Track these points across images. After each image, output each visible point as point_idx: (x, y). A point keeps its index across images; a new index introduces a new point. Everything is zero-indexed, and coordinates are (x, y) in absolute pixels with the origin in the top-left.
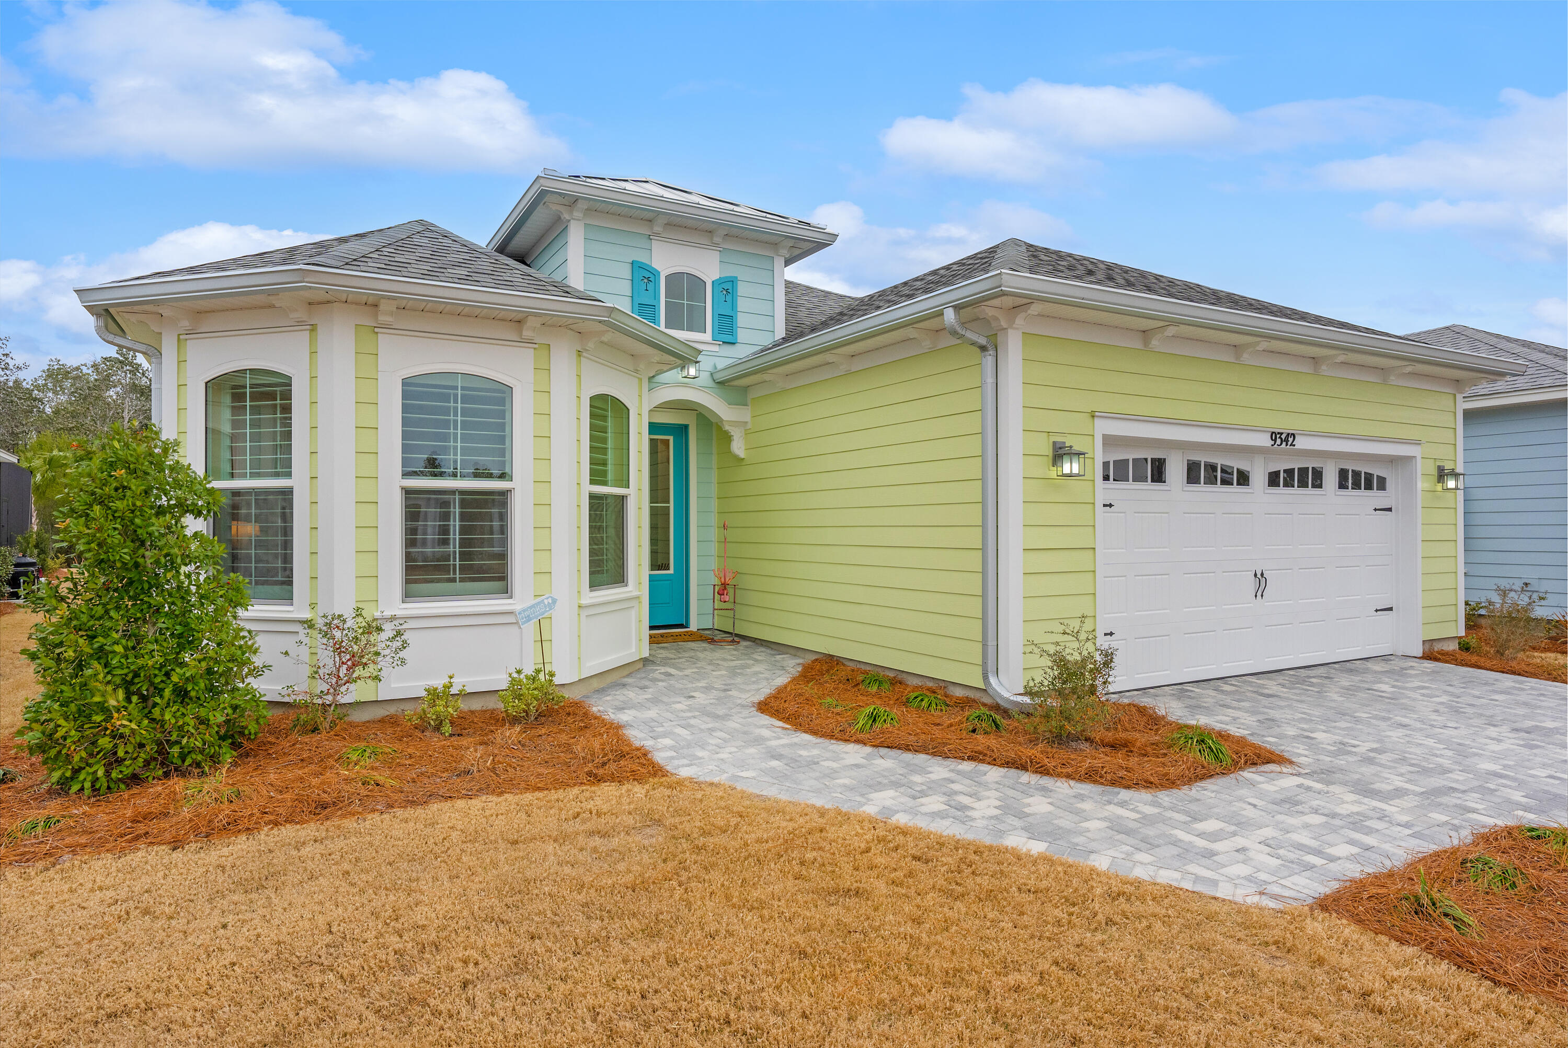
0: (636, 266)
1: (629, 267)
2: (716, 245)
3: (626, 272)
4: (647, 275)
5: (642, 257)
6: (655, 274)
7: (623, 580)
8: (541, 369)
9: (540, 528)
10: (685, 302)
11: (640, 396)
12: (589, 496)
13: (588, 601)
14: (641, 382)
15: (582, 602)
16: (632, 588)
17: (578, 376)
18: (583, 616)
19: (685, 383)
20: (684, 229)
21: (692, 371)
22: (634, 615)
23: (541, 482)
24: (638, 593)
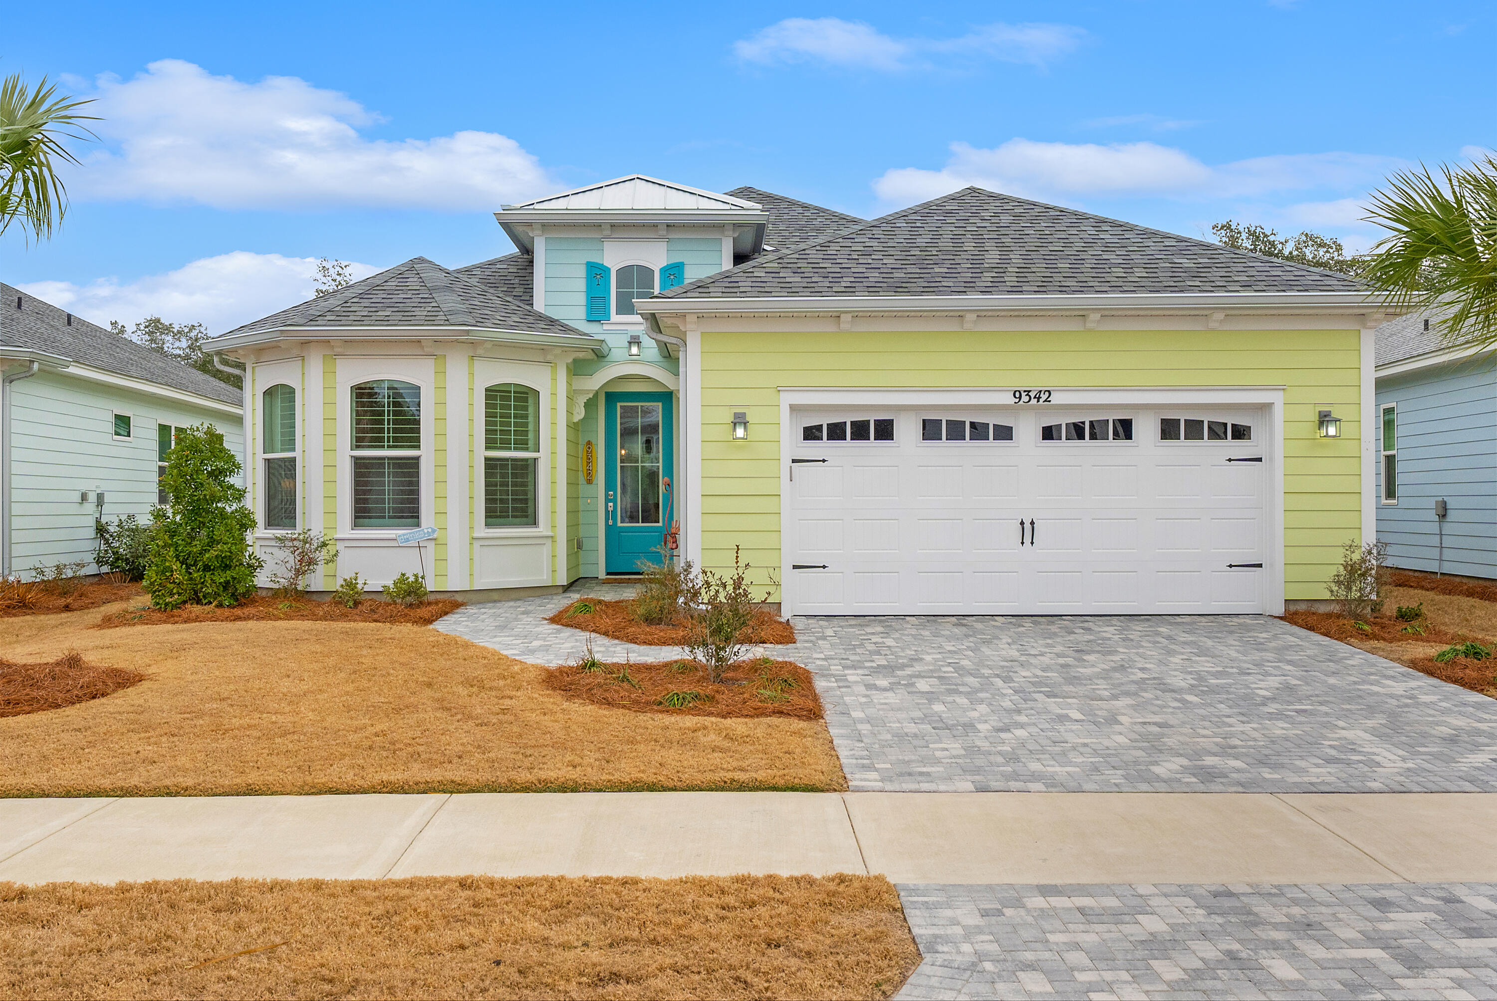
0: (591, 266)
1: (584, 267)
2: (663, 237)
3: (582, 272)
4: (599, 272)
5: (596, 259)
6: (607, 270)
7: (534, 523)
8: (441, 373)
9: (441, 482)
10: (635, 290)
11: (554, 379)
12: (487, 459)
13: (483, 535)
14: (554, 368)
15: (475, 535)
16: (542, 529)
17: (472, 374)
18: (477, 544)
19: (633, 360)
20: (633, 228)
21: (634, 350)
22: (546, 551)
23: (441, 450)
24: (550, 534)
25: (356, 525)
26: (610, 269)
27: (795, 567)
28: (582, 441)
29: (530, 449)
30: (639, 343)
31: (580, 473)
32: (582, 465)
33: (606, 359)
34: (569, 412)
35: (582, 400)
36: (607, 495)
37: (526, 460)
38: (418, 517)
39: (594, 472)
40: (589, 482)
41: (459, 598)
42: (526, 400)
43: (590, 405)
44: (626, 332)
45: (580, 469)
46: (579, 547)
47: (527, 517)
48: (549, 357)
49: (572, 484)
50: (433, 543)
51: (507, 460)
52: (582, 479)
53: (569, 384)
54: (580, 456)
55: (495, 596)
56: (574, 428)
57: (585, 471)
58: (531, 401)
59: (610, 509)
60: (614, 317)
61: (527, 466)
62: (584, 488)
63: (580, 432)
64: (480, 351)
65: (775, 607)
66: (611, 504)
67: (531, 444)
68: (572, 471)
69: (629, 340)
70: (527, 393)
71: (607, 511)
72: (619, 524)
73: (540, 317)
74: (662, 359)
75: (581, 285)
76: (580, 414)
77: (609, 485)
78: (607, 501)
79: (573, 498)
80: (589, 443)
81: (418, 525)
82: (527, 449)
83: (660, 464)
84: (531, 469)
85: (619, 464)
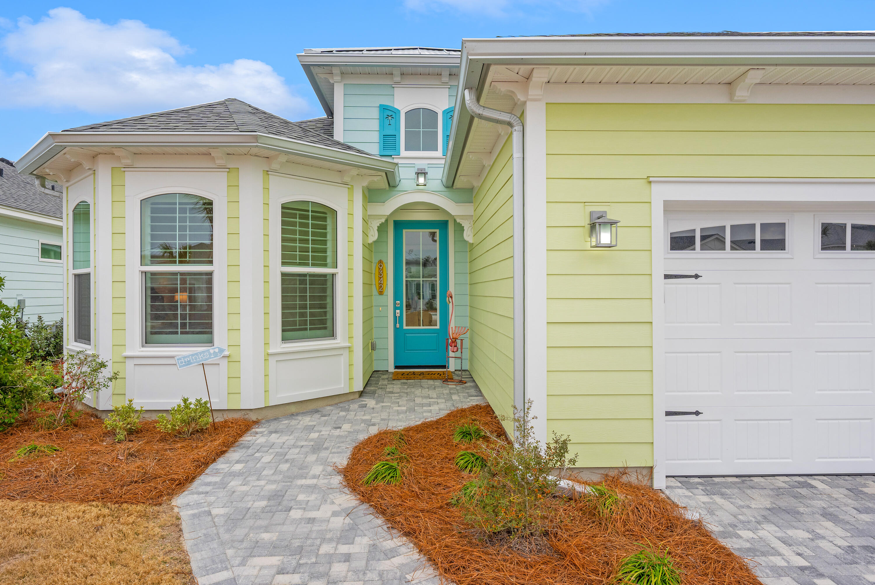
0: (383, 108)
1: (377, 110)
2: (445, 83)
3: (375, 113)
4: (390, 113)
5: (386, 101)
6: (397, 112)
7: (332, 335)
8: (233, 186)
9: (233, 298)
10: (421, 130)
11: (351, 201)
12: (283, 275)
13: (279, 350)
14: (351, 189)
15: (271, 351)
16: (340, 341)
17: (266, 189)
18: (272, 361)
19: (419, 189)
20: (420, 76)
21: (421, 180)
22: (343, 361)
23: (234, 266)
24: (347, 344)
25: (147, 341)
26: (399, 111)
27: (668, 414)
28: (375, 260)
29: (328, 265)
30: (425, 174)
31: (374, 287)
32: (375, 281)
33: (398, 188)
34: (365, 234)
35: (375, 224)
36: (395, 304)
37: (325, 276)
38: (211, 333)
39: (385, 285)
40: (381, 293)
41: (253, 417)
42: (325, 219)
43: (382, 229)
44: (413, 165)
45: (374, 283)
46: (373, 348)
47: (325, 328)
48: (346, 179)
49: (367, 296)
50: (226, 360)
51: (305, 275)
52: (375, 292)
53: (365, 208)
54: (373, 272)
55: (293, 409)
56: (369, 248)
57: (377, 285)
58: (329, 222)
59: (398, 315)
60: (404, 153)
61: (326, 281)
62: (376, 299)
63: (373, 253)
64: (275, 166)
65: (645, 472)
66: (398, 311)
67: (329, 260)
68: (366, 285)
69: (416, 171)
70: (325, 213)
71: (395, 317)
72: (405, 327)
73: (338, 143)
74: (444, 189)
75: (375, 125)
76: (373, 236)
77: (397, 296)
78: (395, 308)
79: (368, 309)
80: (381, 262)
81: (211, 342)
82: (325, 265)
83: (438, 279)
84: (329, 284)
85: (404, 279)
